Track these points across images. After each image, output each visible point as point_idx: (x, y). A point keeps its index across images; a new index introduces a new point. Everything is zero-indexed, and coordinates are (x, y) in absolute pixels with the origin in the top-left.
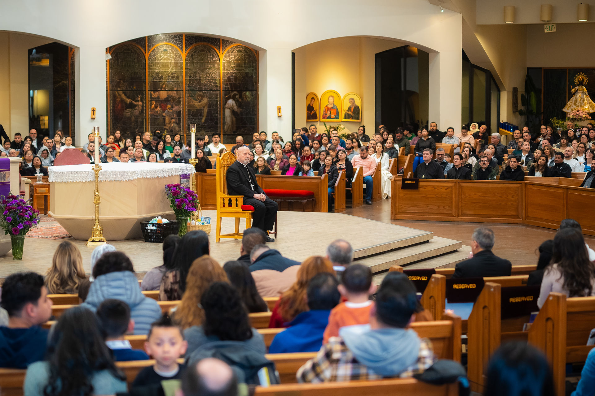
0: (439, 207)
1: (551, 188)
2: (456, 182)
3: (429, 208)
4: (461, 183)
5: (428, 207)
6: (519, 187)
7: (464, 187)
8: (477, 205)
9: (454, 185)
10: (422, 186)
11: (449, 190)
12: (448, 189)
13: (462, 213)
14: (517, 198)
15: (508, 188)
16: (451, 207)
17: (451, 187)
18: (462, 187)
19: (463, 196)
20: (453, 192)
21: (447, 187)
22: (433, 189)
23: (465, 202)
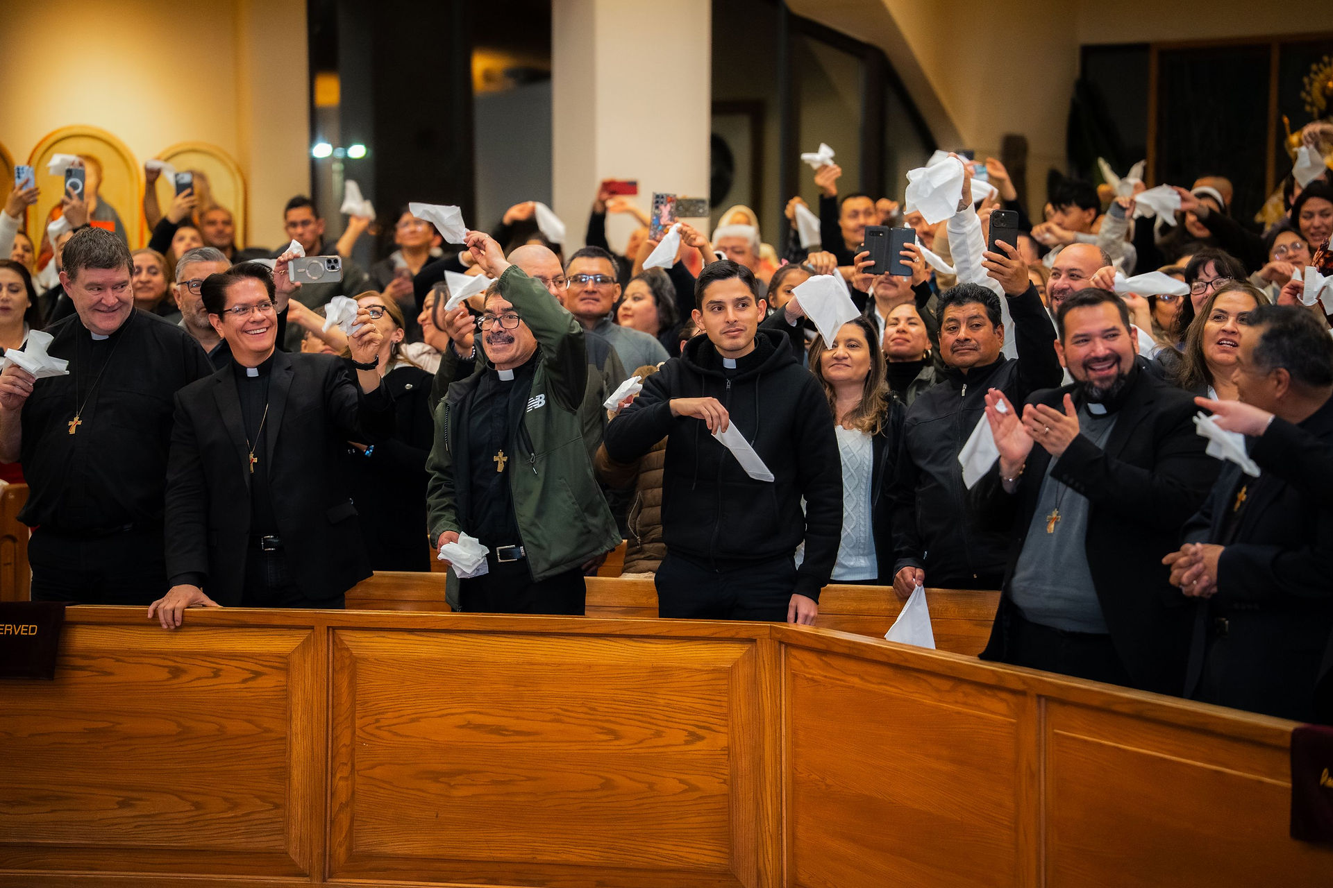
0: (198, 806)
1: (935, 682)
2: (312, 628)
3: (127, 812)
4: (349, 638)
5: (124, 804)
6: (736, 664)
7: (365, 659)
8: (455, 793)
9: (305, 645)
10: (89, 655)
11: (269, 682)
12: (257, 674)
13: (349, 849)
14: (723, 740)
15: (660, 672)
16: (277, 806)
17: (283, 664)
18: (355, 661)
19: (358, 723)
20: (298, 699)
21: (258, 666)
22: (163, 675)
23: (373, 767)
